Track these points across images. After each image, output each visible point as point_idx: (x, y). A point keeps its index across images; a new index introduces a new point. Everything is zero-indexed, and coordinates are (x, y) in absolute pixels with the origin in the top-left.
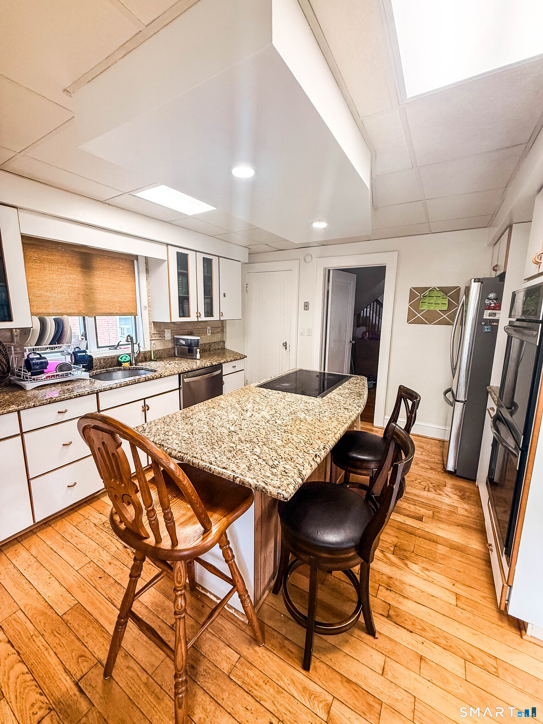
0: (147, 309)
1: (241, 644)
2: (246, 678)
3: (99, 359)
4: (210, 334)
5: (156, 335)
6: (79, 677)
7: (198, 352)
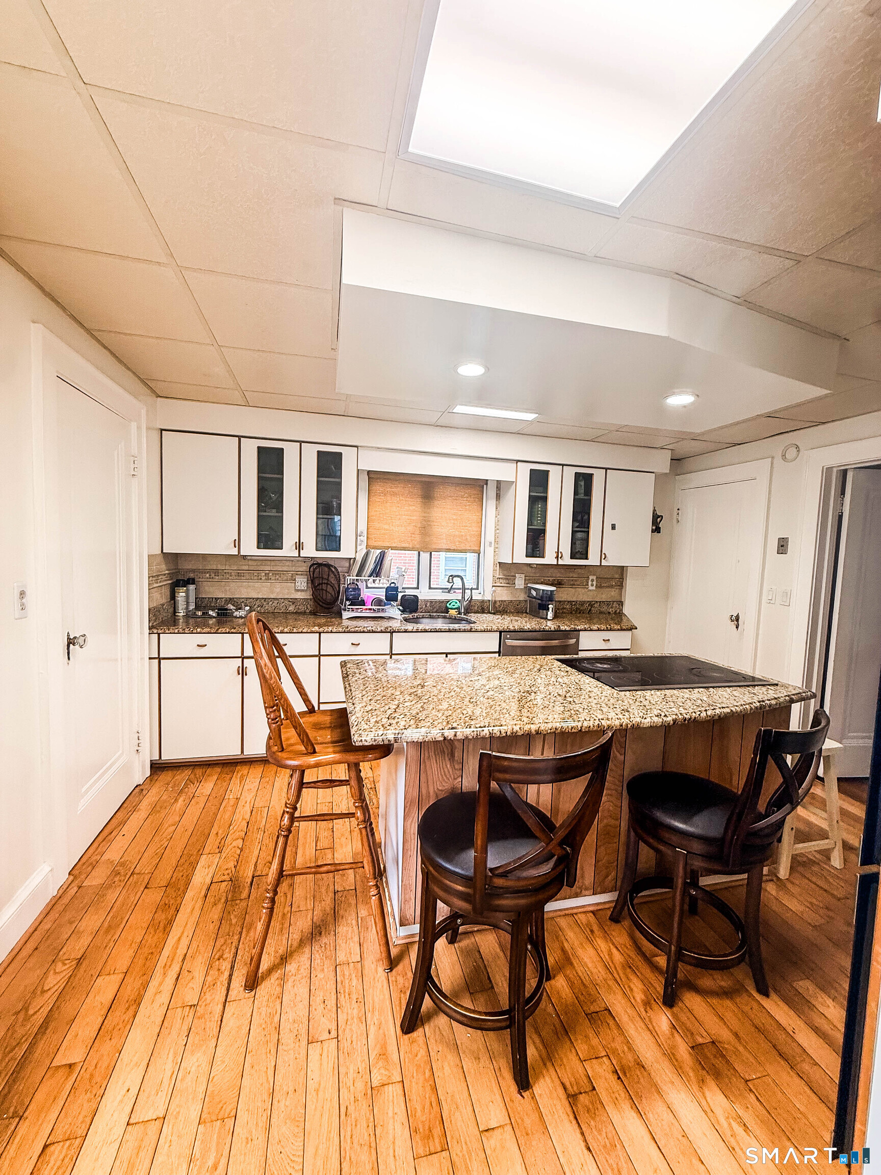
0: (493, 545)
1: (371, 953)
2: (347, 981)
3: (426, 601)
4: (594, 588)
5: (501, 581)
6: (257, 875)
7: (550, 610)
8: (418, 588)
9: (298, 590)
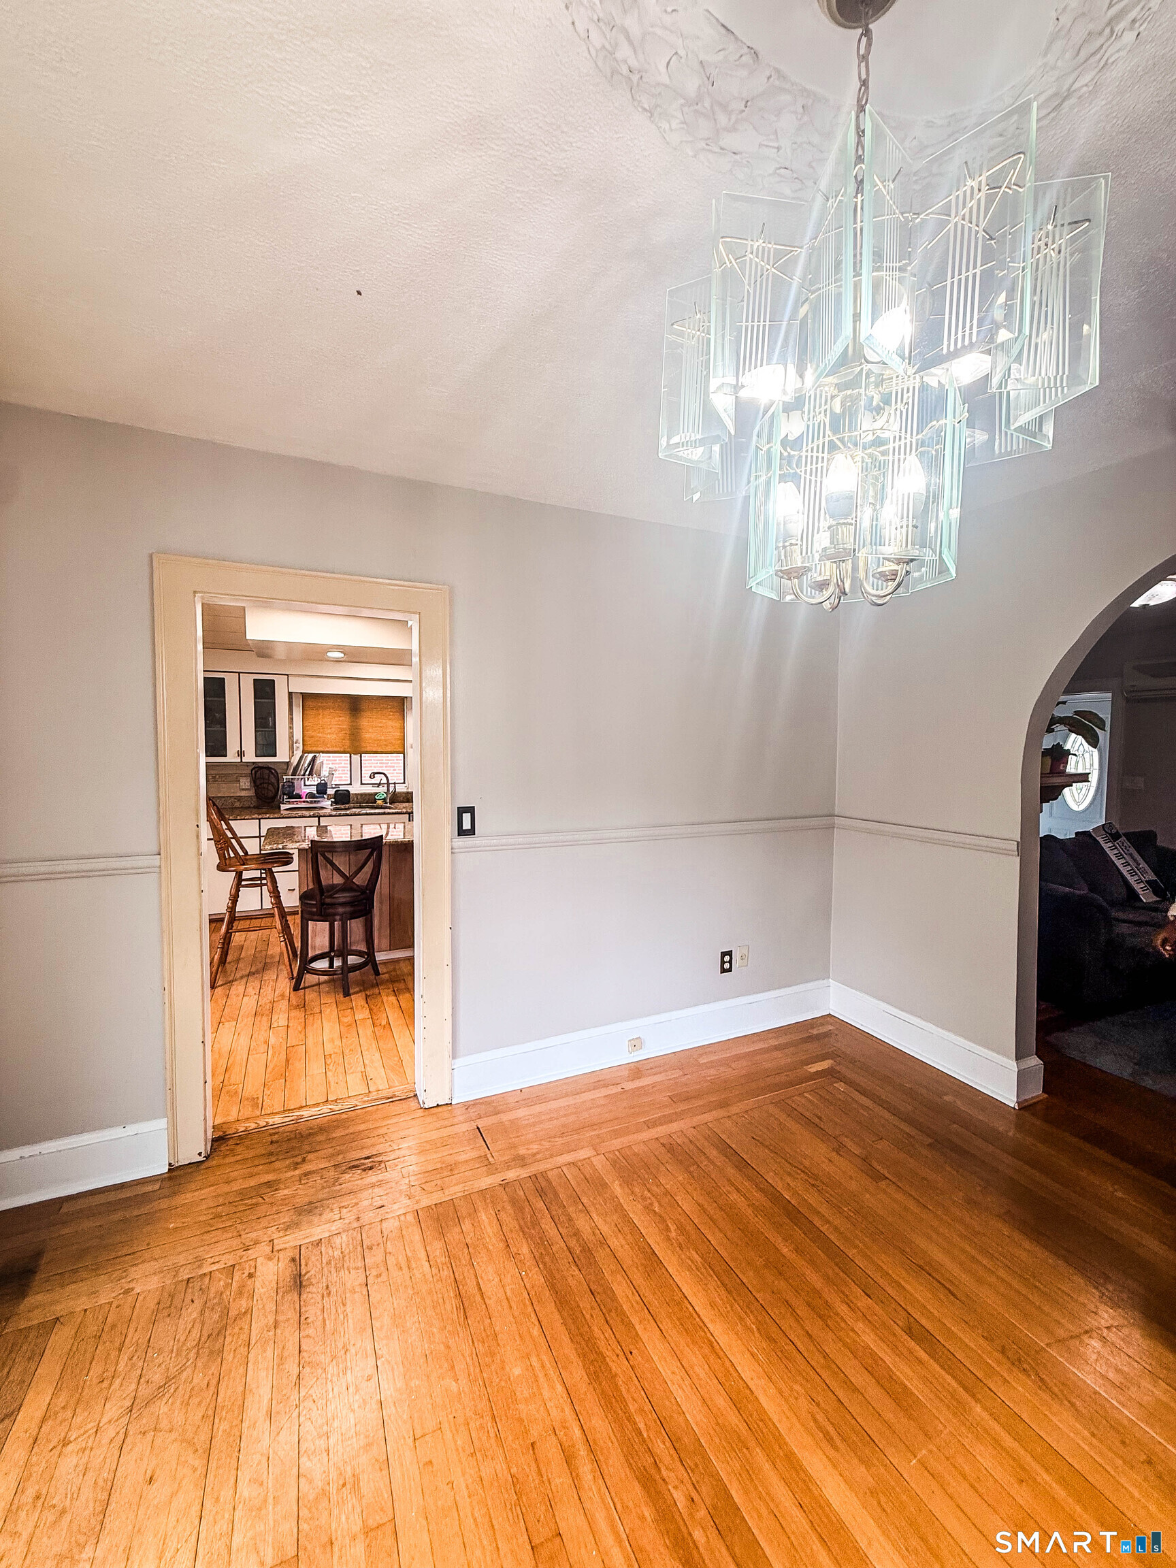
3: (357, 794)
8: (351, 784)
9: (243, 789)
